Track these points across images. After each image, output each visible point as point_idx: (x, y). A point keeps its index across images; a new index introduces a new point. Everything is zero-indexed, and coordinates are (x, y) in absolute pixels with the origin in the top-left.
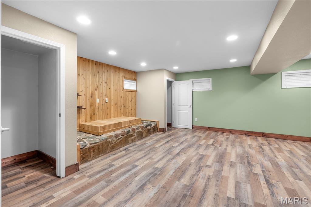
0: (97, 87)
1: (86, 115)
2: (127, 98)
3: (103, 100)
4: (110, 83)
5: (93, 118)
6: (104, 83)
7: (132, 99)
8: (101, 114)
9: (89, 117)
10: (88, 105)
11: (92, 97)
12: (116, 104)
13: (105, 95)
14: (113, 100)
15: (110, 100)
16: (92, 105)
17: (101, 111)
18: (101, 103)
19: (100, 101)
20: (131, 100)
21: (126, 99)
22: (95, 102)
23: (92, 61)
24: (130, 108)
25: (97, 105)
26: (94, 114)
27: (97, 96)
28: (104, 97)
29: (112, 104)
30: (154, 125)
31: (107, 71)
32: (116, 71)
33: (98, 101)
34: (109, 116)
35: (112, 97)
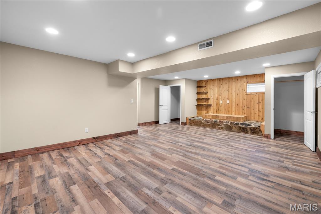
0: (221, 94)
1: (214, 110)
2: (253, 100)
3: (226, 101)
4: (232, 90)
5: (217, 112)
6: (226, 90)
7: (261, 101)
8: (224, 110)
9: (215, 111)
10: (215, 104)
11: (217, 100)
12: (238, 105)
13: (227, 98)
14: (234, 102)
15: (231, 102)
16: (218, 104)
17: (224, 109)
18: (224, 103)
19: (223, 102)
20: (259, 102)
21: (251, 101)
22: (219, 103)
23: (218, 79)
24: (257, 110)
25: (221, 104)
26: (219, 110)
27: (220, 99)
28: (226, 99)
29: (234, 104)
30: (254, 127)
31: (229, 82)
32: (238, 80)
33: (221, 102)
34: (230, 112)
35: (234, 100)
